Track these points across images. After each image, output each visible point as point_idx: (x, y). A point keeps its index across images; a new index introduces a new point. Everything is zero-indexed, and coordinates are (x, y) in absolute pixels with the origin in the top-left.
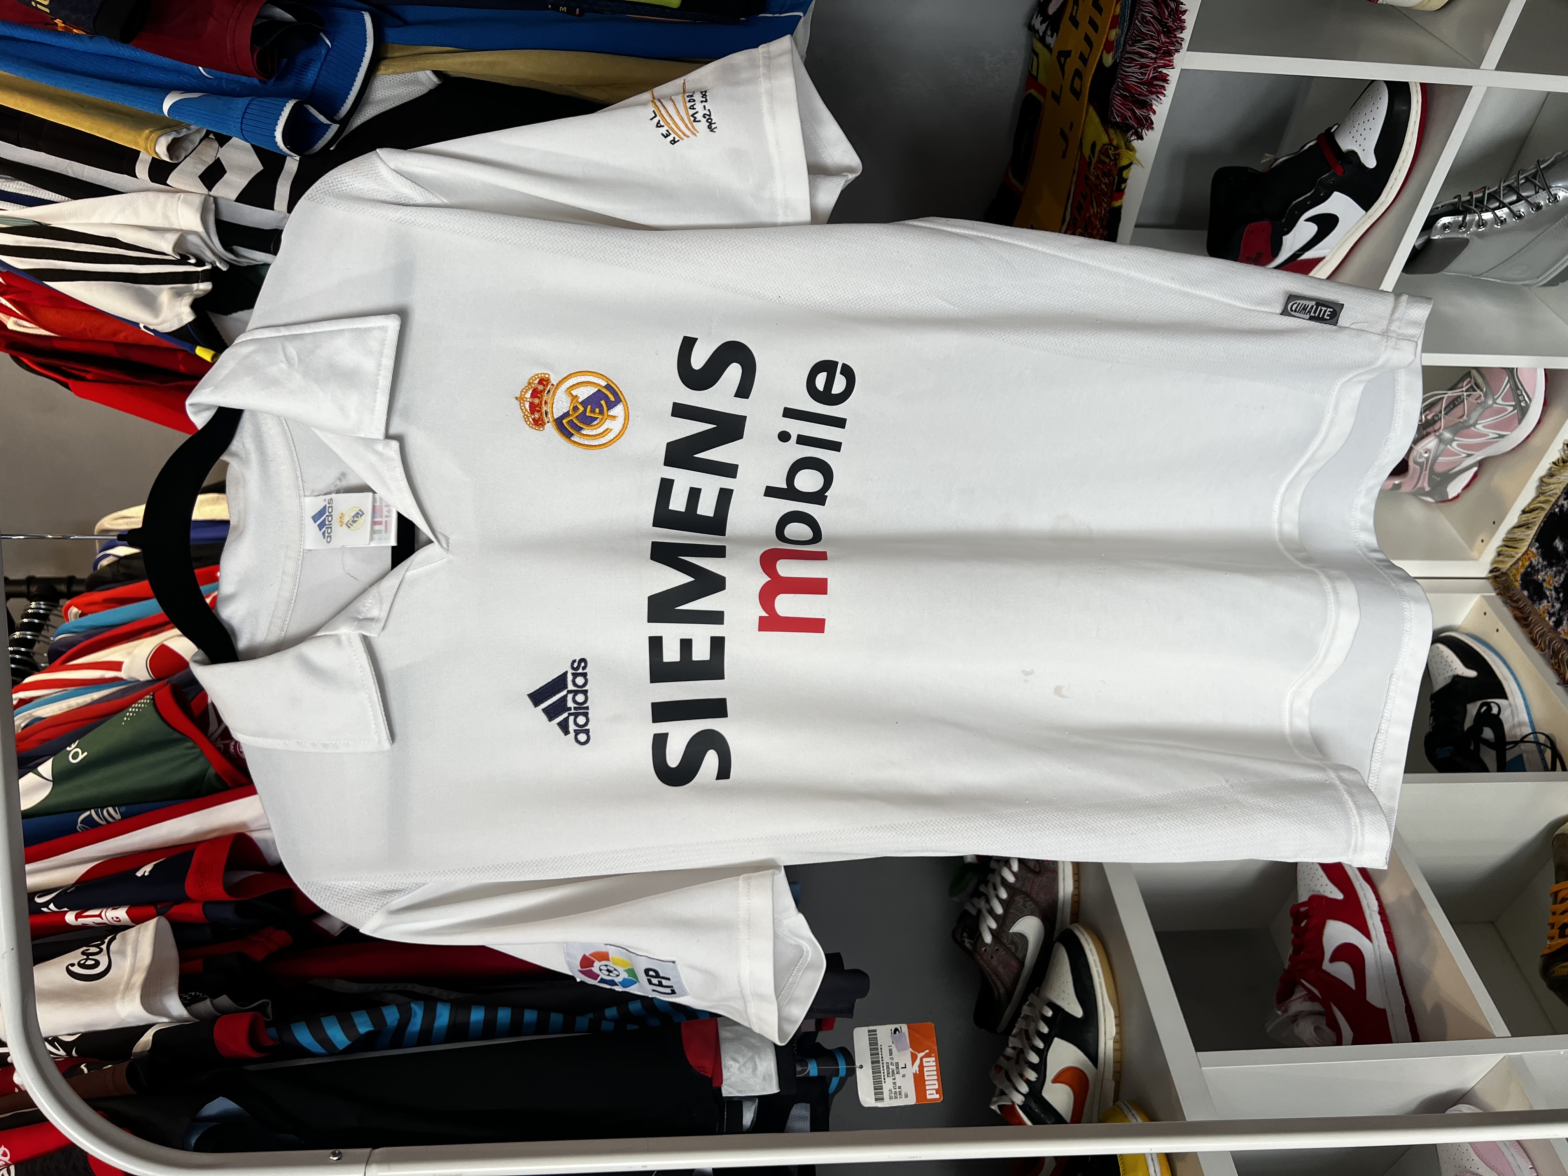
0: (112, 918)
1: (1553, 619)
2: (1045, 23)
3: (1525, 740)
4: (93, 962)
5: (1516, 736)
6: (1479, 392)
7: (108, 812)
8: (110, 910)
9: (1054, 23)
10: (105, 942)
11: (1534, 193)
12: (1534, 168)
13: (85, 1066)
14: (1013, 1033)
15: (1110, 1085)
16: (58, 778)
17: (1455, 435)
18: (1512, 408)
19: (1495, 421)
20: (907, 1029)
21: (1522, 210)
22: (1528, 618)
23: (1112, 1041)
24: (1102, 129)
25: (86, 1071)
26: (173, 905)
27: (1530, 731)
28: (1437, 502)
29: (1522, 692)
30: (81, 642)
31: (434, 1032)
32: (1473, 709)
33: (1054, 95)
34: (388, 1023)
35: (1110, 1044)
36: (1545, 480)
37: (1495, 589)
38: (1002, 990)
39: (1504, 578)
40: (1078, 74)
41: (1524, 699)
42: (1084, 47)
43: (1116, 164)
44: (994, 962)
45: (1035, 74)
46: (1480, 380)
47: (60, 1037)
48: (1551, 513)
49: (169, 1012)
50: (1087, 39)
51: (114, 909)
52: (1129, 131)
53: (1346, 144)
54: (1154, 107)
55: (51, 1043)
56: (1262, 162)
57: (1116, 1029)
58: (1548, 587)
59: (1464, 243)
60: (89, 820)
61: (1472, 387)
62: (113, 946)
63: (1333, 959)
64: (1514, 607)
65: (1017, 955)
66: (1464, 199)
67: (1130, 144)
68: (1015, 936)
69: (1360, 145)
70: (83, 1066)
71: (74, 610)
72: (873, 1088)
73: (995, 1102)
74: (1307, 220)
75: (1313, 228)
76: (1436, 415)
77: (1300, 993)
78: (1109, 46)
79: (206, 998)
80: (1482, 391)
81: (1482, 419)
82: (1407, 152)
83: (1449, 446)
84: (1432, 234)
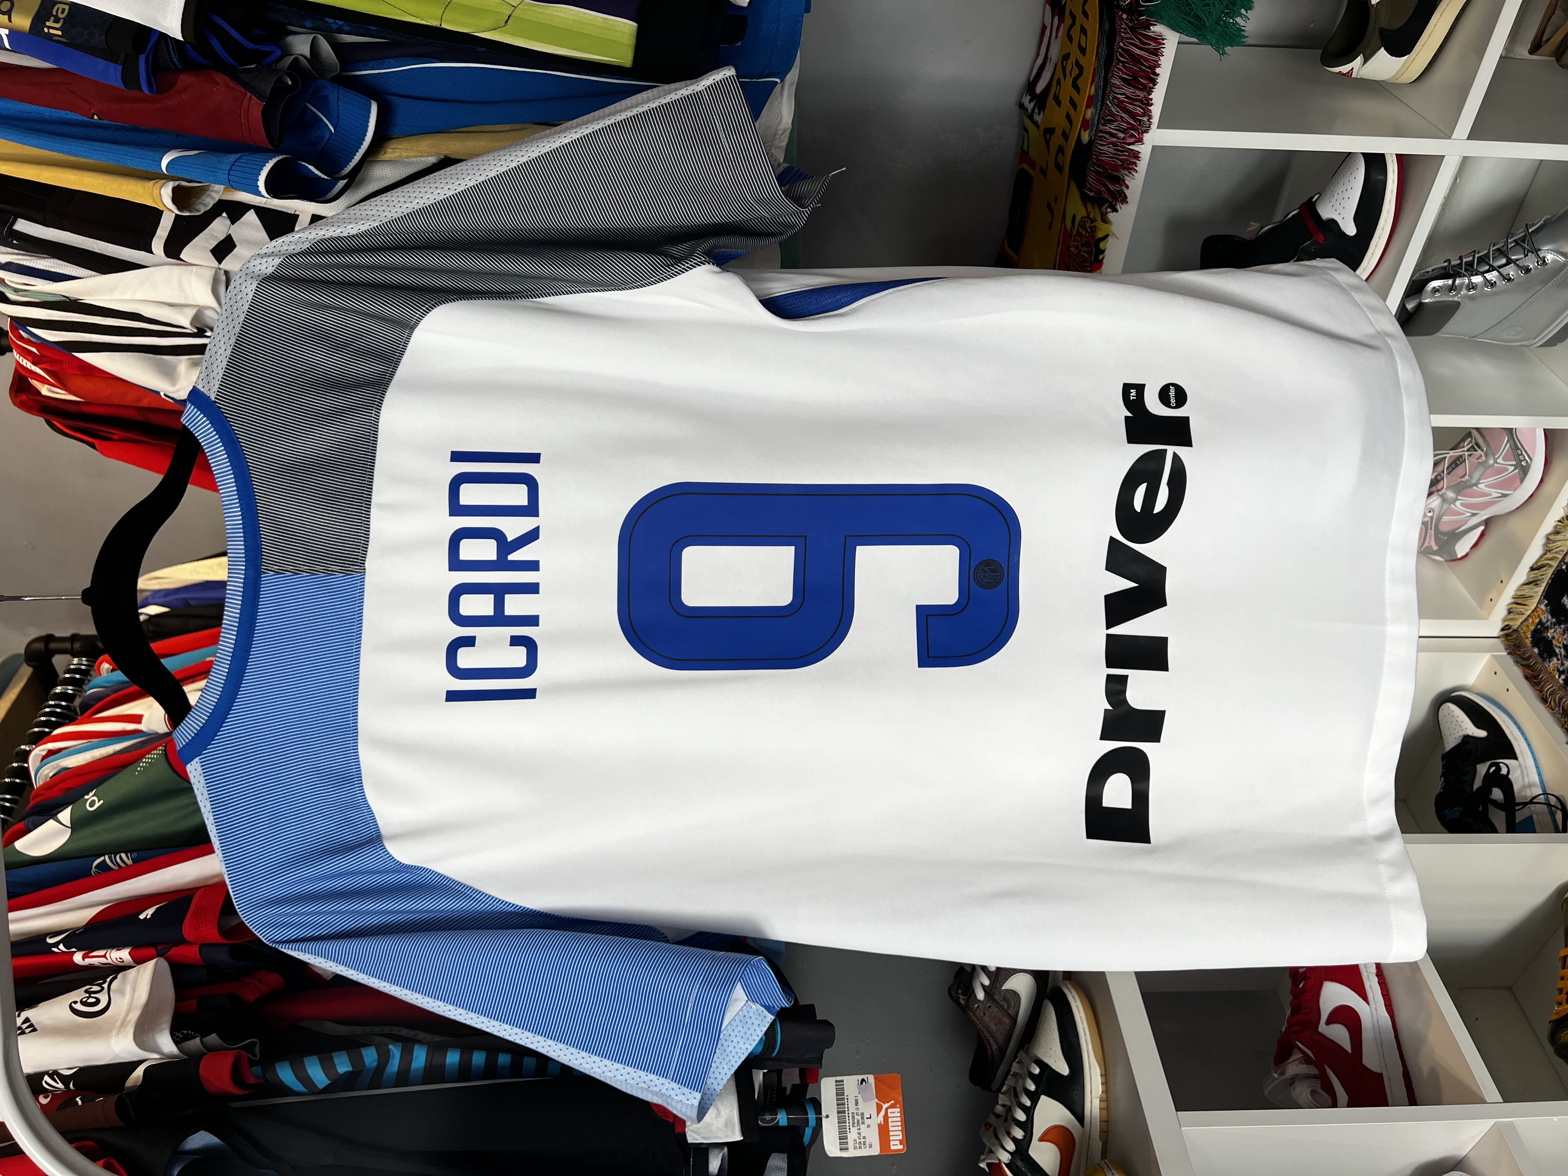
0: (116, 959)
1: (1563, 677)
2: (1033, 102)
3: (1534, 801)
4: (94, 1000)
5: (1526, 797)
6: (1479, 452)
7: (121, 858)
8: (114, 950)
9: (1041, 101)
10: (106, 981)
11: (1523, 256)
12: (1522, 232)
13: (80, 1099)
14: (1003, 1090)
15: (1097, 1145)
16: (76, 825)
17: (1458, 493)
18: (1513, 468)
19: (1495, 481)
20: (873, 1080)
21: (1512, 273)
22: (1539, 676)
23: (1098, 1100)
24: (1080, 202)
25: (80, 1103)
26: (172, 947)
27: (1541, 793)
28: (1446, 561)
29: (1532, 753)
30: (109, 695)
31: (411, 1072)
32: (1482, 769)
33: (1042, 170)
34: (367, 1065)
35: (1096, 1103)
36: (1552, 537)
37: (1506, 649)
38: (995, 1047)
39: (1515, 636)
40: (1061, 150)
41: (1535, 760)
42: (1065, 124)
43: (1093, 236)
44: (987, 1019)
45: (1026, 150)
46: (1480, 441)
47: (60, 1071)
48: (1558, 570)
49: (161, 1049)
50: (1068, 117)
51: (118, 950)
52: (1104, 205)
53: (1326, 212)
54: (1127, 182)
55: (51, 1076)
56: (1248, 230)
57: (1102, 1088)
58: (1558, 645)
59: (1457, 305)
60: (103, 866)
61: (1473, 446)
62: (114, 985)
63: (1328, 1022)
64: (1522, 665)
65: (1009, 1012)
66: (1455, 262)
67: (1107, 217)
68: (1008, 994)
69: (1340, 214)
70: (78, 1099)
71: (106, 666)
72: (838, 1138)
73: (983, 1160)
76: (1439, 475)
77: (1297, 1056)
78: (1085, 124)
79: (197, 1037)
80: (1482, 450)
81: (1484, 479)
82: (1386, 220)
83: (1452, 506)
84: (1423, 297)
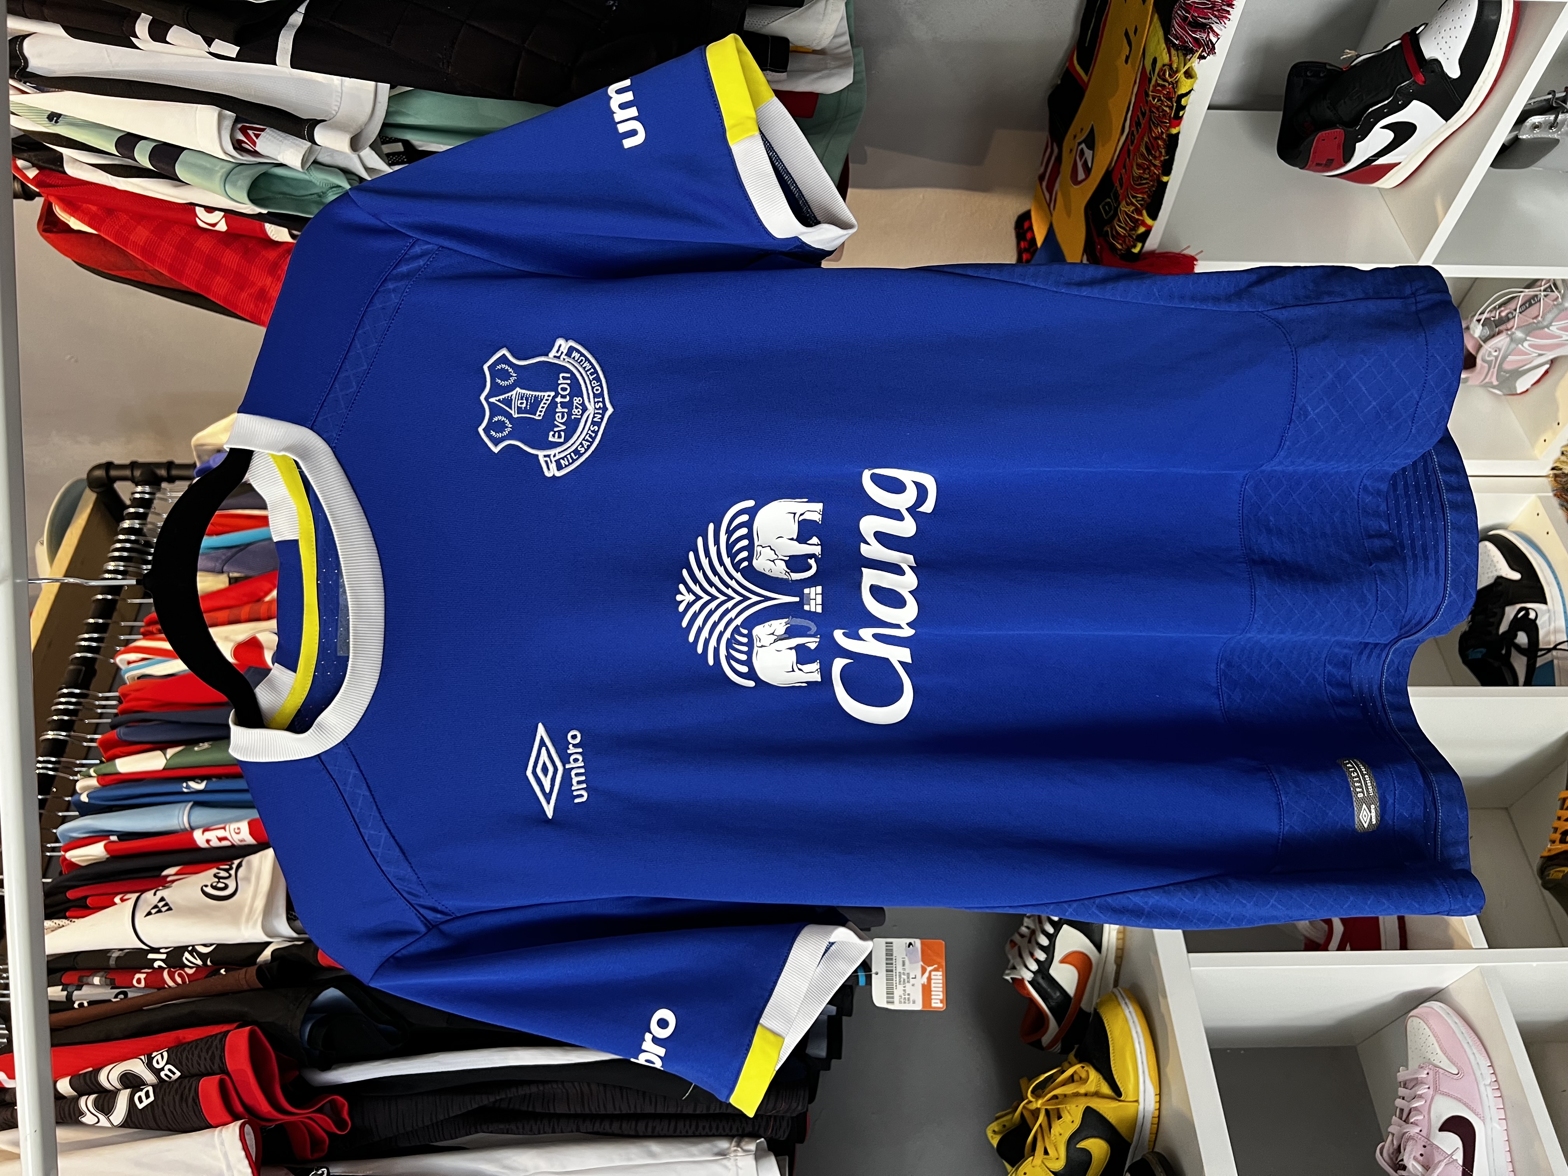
3: (1559, 647)
5: (1549, 643)
6: (1556, 293)
15: (1112, 967)
17: (1527, 335)
20: (920, 944)
28: (1505, 395)
29: (1563, 597)
32: (1511, 612)
35: (1114, 933)
37: (1554, 490)
39: (1564, 479)
41: (1564, 605)
46: (1559, 284)
52: (1190, 54)
53: (1429, 50)
54: (1216, 31)
56: (1343, 58)
59: (1556, 142)
61: (1550, 286)
66: (1559, 95)
69: (1444, 53)
72: (886, 992)
73: (1008, 975)
75: (1388, 136)
76: (1510, 313)
80: (1560, 292)
81: (1557, 322)
82: (1493, 64)
83: (1520, 346)
84: (1521, 133)
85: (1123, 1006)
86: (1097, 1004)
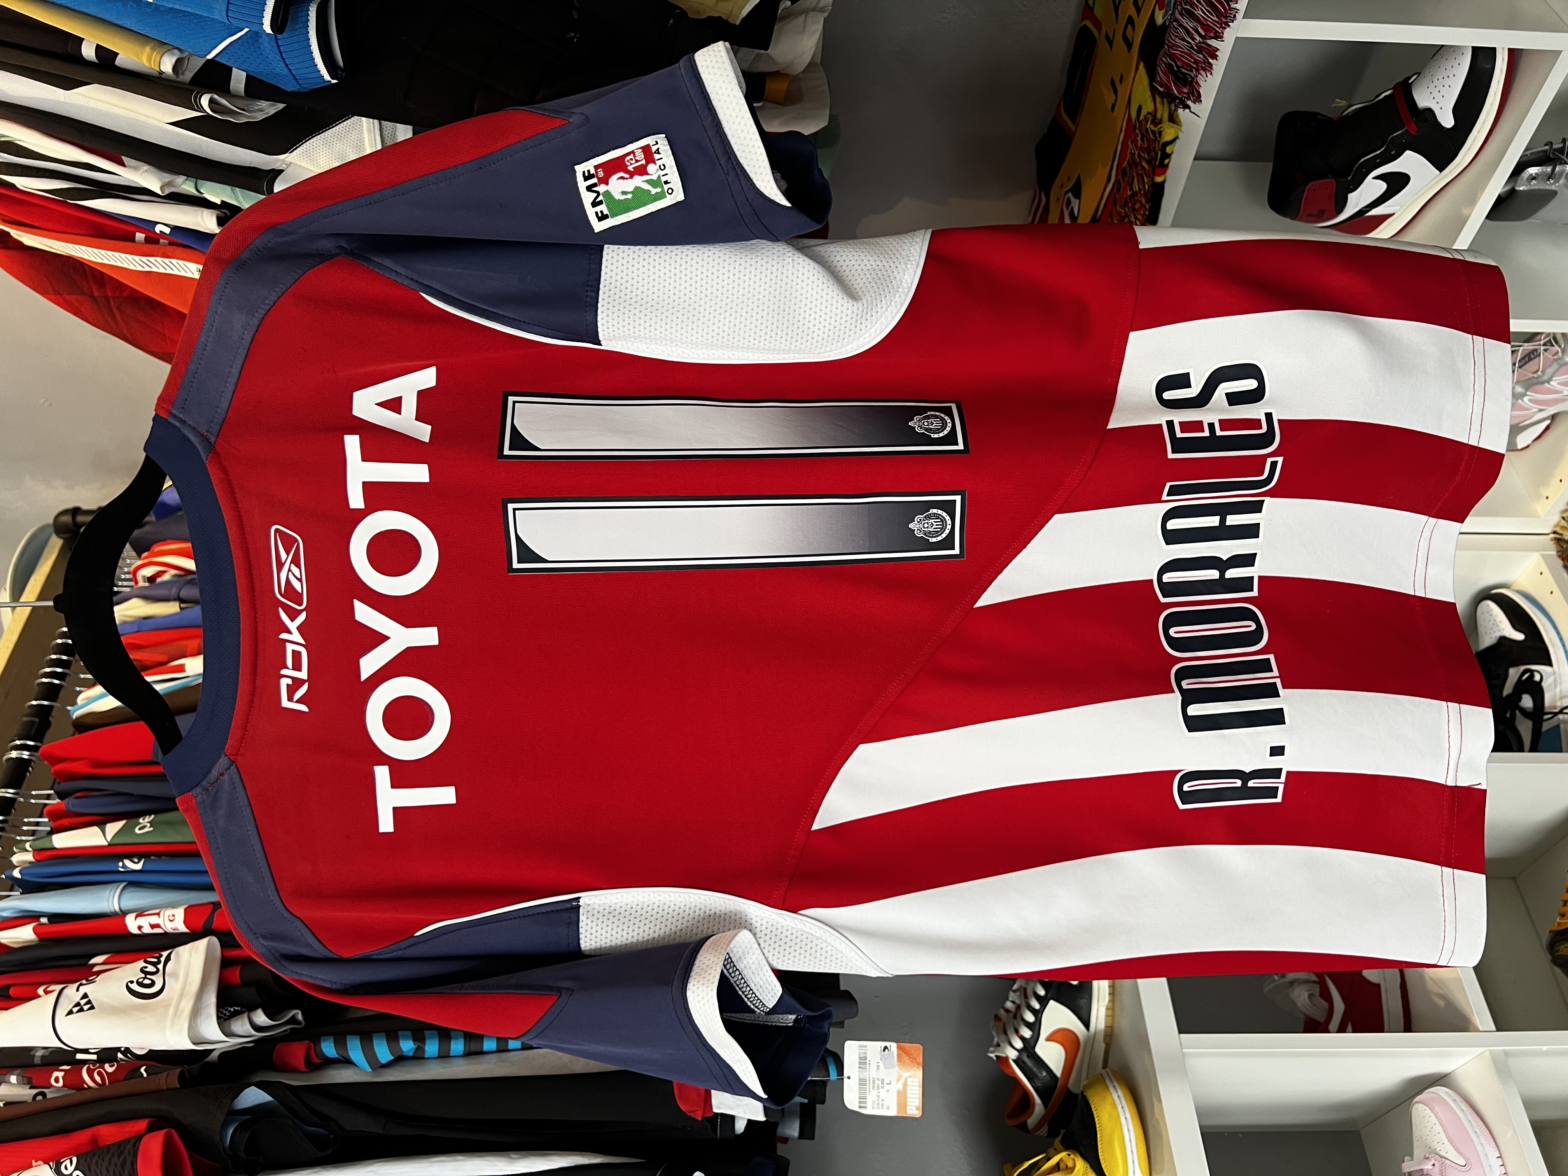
5: (1555, 708)
6: (1556, 348)
15: (1101, 1045)
17: (1528, 388)
20: (896, 1047)
23: (1105, 1008)
24: (1149, 94)
32: (1514, 673)
33: (1107, 36)
35: (1103, 1011)
40: (1131, 21)
43: (1158, 140)
45: (1091, 5)
53: (1423, 99)
54: (1201, 82)
56: (1334, 107)
57: (1109, 998)
59: (1553, 194)
66: (1556, 145)
67: (1176, 114)
69: (1437, 103)
72: (858, 1096)
73: (991, 1053)
74: (1376, 178)
75: (1383, 186)
78: (1160, 3)
79: (243, 1014)
80: (1560, 346)
81: (1557, 376)
82: (1488, 113)
83: (1520, 401)
84: (1518, 184)
85: (1112, 1090)
86: (1084, 1087)
